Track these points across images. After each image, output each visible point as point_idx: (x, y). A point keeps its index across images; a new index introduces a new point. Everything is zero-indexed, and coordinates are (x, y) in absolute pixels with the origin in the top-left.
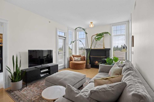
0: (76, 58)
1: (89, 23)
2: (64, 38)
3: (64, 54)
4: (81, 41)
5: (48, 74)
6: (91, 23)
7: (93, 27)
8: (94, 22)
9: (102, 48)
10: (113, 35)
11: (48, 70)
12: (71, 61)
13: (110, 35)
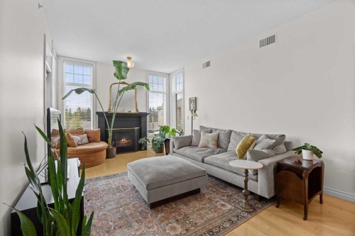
0: (77, 138)
6: (129, 58)
10: (150, 89)
13: (148, 89)
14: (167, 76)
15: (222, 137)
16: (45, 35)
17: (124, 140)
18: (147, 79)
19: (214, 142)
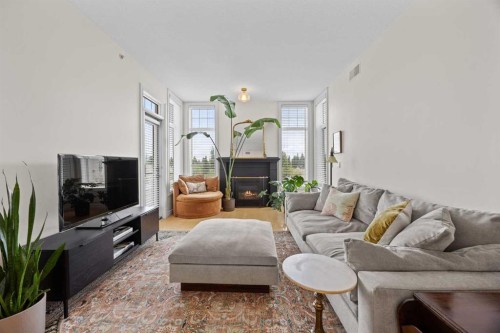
0: (193, 185)
1: (238, 89)
2: (158, 123)
3: (156, 173)
4: (208, 136)
5: (132, 243)
6: (244, 90)
7: (247, 102)
8: (250, 89)
9: (260, 156)
10: (283, 126)
11: (131, 229)
12: (180, 193)
13: (279, 126)
14: (310, 104)
15: (364, 203)
16: (140, 84)
17: (248, 194)
18: (279, 113)
19: (346, 210)
